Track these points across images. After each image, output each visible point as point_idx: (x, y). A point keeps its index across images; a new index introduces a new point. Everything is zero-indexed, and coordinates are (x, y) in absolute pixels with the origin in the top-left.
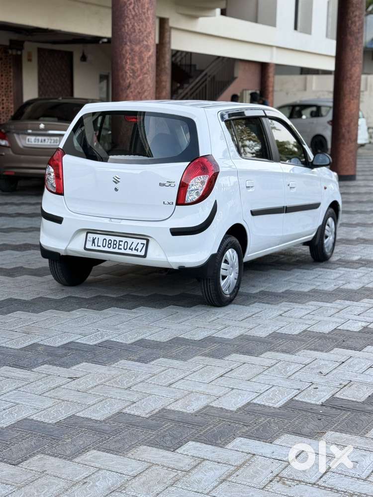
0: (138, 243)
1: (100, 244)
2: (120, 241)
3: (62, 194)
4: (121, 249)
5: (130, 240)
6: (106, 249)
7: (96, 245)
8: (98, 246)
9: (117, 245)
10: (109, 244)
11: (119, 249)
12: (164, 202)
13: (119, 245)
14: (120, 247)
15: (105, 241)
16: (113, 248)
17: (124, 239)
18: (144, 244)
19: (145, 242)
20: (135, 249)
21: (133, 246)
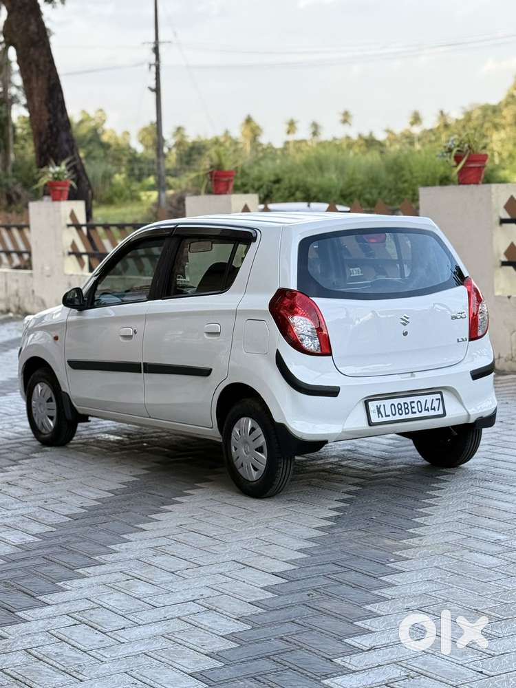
0: (433, 400)
1: (389, 412)
2: (411, 402)
3: (330, 354)
4: (415, 413)
5: (422, 399)
6: (398, 417)
7: (384, 416)
8: (386, 416)
9: (410, 408)
10: (399, 409)
11: (413, 413)
12: (458, 340)
13: (412, 408)
14: (414, 410)
15: (393, 406)
16: (406, 414)
17: (415, 399)
18: (439, 399)
19: (438, 396)
20: (432, 409)
21: (429, 405)
